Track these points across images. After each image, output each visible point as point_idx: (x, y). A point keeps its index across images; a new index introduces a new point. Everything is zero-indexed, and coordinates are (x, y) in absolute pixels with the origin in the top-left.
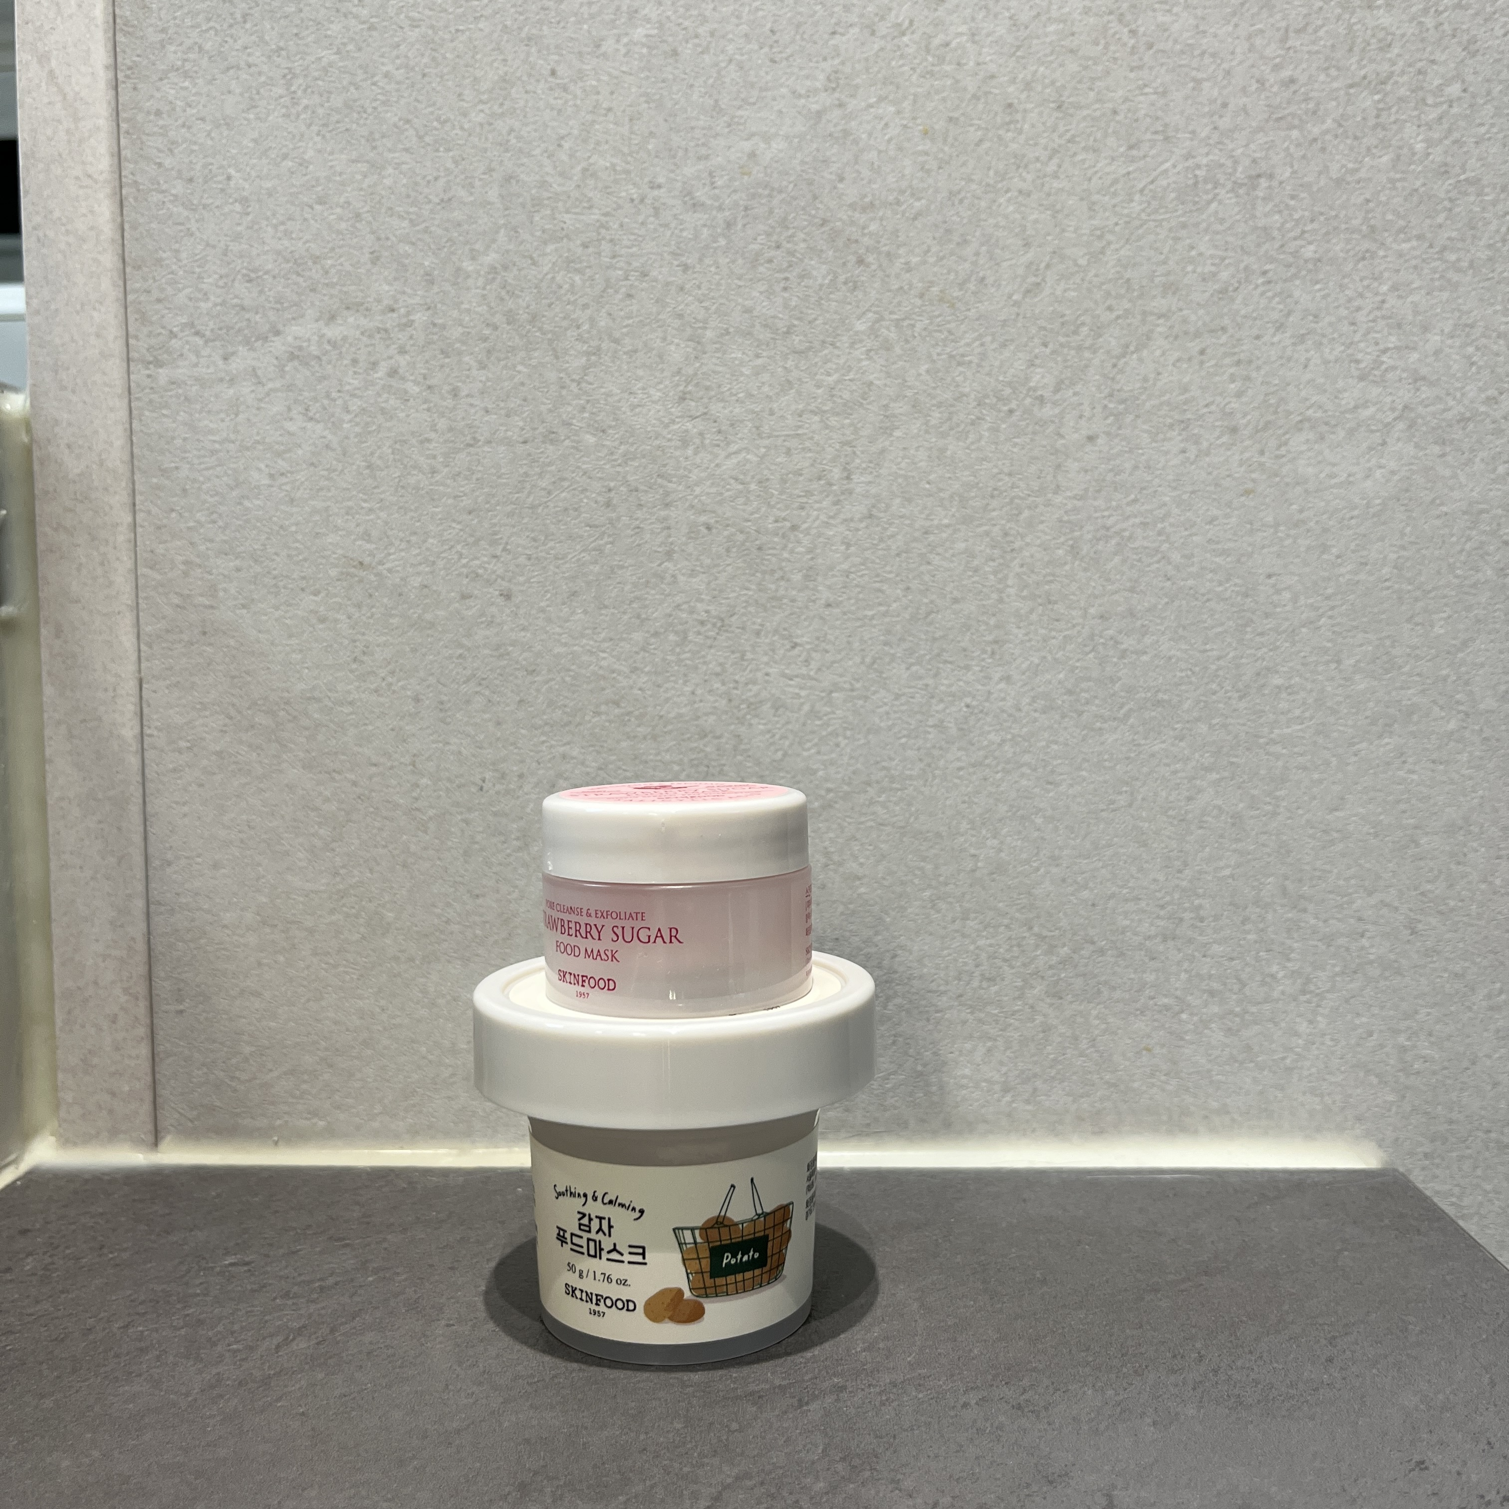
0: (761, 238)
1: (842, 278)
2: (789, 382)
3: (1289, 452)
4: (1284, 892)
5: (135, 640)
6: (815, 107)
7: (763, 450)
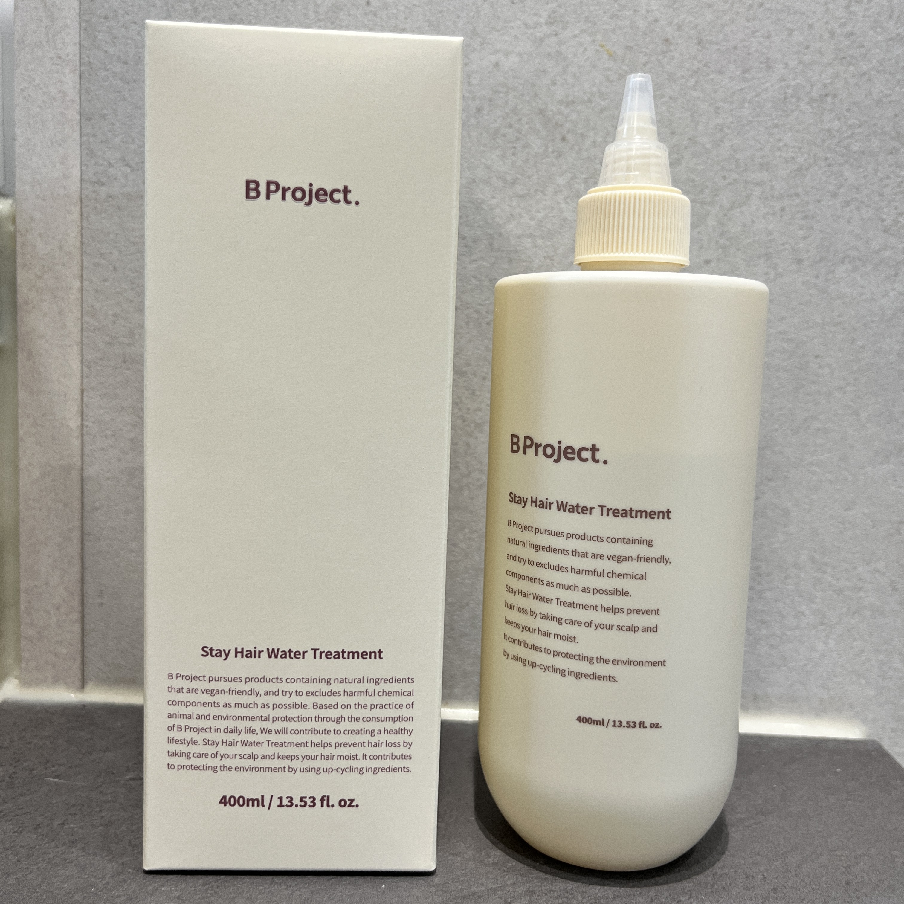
0: (499, 120)
1: (550, 150)
2: (512, 215)
3: (834, 277)
4: (813, 560)
5: (79, 364)
6: (539, 35)
7: (493, 259)
